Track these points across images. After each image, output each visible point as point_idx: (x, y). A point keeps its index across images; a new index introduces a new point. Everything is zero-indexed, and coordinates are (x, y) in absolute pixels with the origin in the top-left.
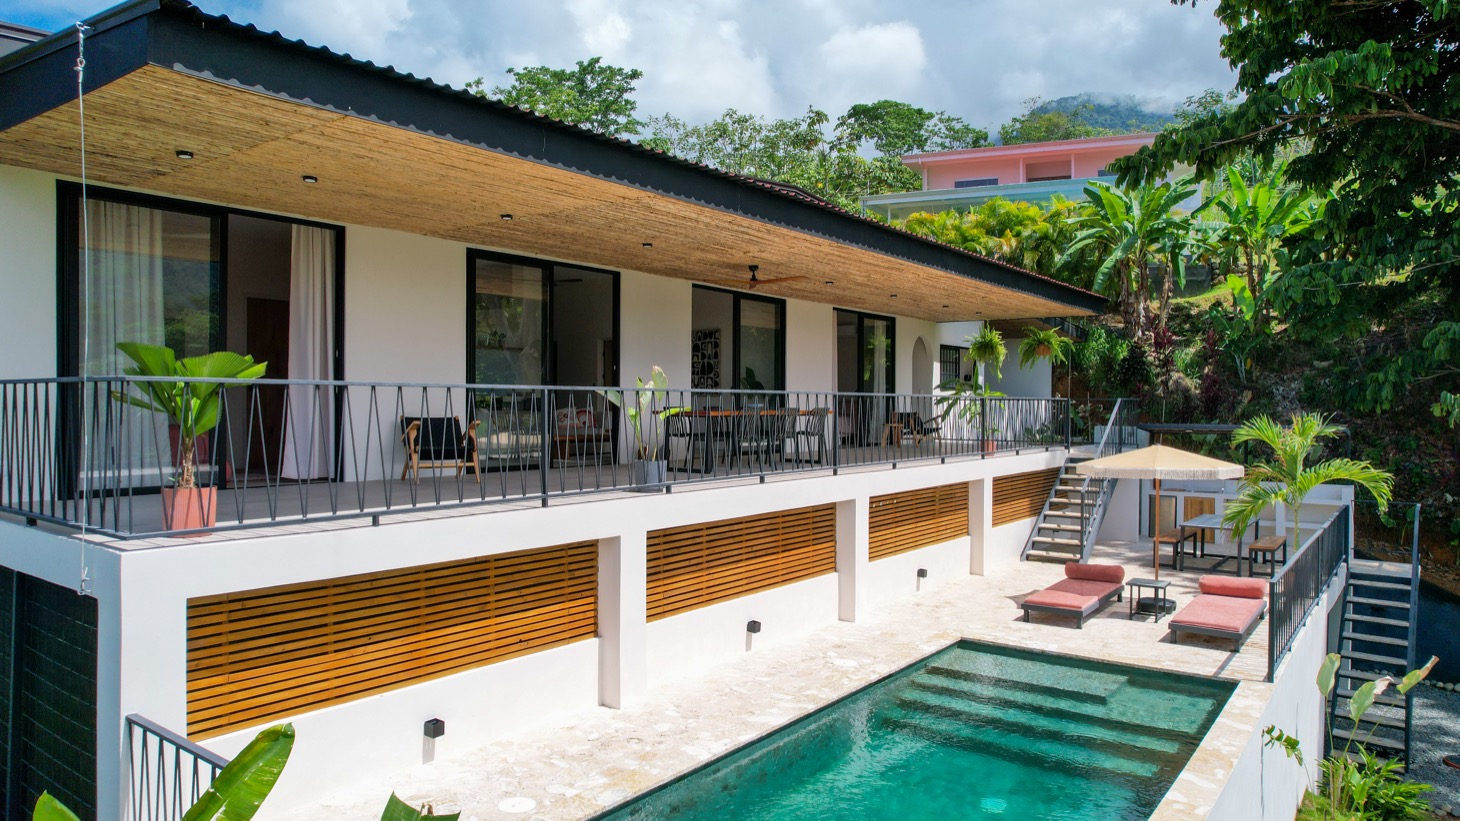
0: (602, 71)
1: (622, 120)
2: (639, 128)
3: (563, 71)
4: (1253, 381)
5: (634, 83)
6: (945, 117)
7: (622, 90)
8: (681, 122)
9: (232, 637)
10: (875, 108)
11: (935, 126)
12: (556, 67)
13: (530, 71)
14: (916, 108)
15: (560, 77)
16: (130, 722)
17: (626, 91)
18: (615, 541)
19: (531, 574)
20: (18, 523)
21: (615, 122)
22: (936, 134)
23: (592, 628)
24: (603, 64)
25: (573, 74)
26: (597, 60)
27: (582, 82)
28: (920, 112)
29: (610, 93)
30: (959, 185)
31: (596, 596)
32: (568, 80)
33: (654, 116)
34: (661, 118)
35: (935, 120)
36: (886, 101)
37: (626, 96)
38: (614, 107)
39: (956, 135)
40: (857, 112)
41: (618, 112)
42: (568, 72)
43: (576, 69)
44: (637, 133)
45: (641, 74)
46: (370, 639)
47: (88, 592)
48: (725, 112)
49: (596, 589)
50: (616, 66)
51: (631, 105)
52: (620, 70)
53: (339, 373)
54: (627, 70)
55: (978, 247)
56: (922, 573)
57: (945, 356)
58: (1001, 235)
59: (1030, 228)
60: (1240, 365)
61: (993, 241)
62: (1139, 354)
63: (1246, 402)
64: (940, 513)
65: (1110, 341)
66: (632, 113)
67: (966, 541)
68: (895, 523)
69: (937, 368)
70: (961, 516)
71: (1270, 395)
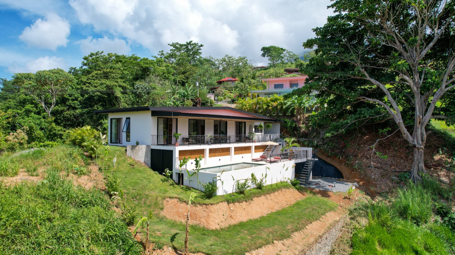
0: (193, 44)
3: (182, 44)
5: (201, 48)
7: (198, 50)
12: (180, 43)
13: (174, 44)
14: (281, 48)
15: (181, 46)
18: (206, 149)
19: (199, 152)
22: (286, 56)
23: (204, 157)
24: (193, 42)
26: (192, 42)
27: (187, 47)
29: (195, 50)
30: (275, 85)
32: (184, 46)
35: (286, 52)
36: (272, 46)
39: (291, 57)
40: (264, 49)
41: (197, 55)
42: (184, 44)
43: (186, 44)
45: (203, 46)
47: (172, 150)
48: (225, 55)
49: (205, 153)
50: (197, 43)
51: (200, 53)
54: (199, 44)
55: (270, 105)
56: (243, 157)
57: (256, 127)
58: (274, 102)
59: (280, 101)
60: (315, 128)
61: (273, 103)
62: (296, 125)
63: (315, 134)
64: (246, 150)
65: (292, 124)
66: (201, 55)
67: (250, 154)
68: (239, 151)
69: (254, 129)
70: (250, 151)
71: (320, 133)
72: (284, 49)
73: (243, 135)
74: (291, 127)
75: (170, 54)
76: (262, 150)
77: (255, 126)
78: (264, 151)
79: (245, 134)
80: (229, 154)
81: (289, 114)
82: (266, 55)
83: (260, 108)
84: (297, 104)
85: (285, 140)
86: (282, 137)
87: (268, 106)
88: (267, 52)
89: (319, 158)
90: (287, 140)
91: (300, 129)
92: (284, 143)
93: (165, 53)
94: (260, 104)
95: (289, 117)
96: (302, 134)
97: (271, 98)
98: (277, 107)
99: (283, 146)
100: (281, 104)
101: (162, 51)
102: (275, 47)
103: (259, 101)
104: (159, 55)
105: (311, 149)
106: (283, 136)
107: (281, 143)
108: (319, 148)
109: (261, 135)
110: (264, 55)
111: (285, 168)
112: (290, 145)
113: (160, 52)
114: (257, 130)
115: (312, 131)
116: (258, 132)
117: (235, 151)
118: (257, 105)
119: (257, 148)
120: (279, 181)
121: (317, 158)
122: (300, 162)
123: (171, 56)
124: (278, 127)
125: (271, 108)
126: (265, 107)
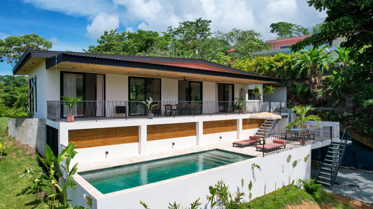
0: (202, 21)
1: (207, 33)
2: (211, 35)
3: (192, 22)
4: (341, 97)
5: (210, 24)
6: (297, 25)
8: (222, 32)
9: (76, 136)
10: (278, 24)
11: (294, 28)
12: (191, 21)
13: (185, 22)
14: (289, 23)
15: (192, 23)
16: (61, 145)
17: (208, 26)
19: (125, 131)
20: (52, 120)
21: (206, 33)
22: (294, 30)
23: (137, 141)
24: (202, 19)
25: (195, 22)
26: (201, 19)
27: (197, 24)
28: (290, 24)
29: (204, 26)
30: (281, 48)
31: (138, 136)
32: (194, 24)
33: (215, 31)
34: (216, 32)
35: (294, 27)
36: (280, 22)
37: (208, 27)
38: (205, 30)
39: (299, 30)
40: (272, 25)
41: (206, 31)
42: (194, 22)
43: (196, 21)
44: (210, 36)
45: (211, 21)
46: (97, 139)
47: (57, 129)
48: (233, 29)
49: (138, 134)
50: (206, 20)
51: (209, 29)
52: (207, 20)
53: (105, 100)
54: (208, 21)
55: (273, 65)
56: (221, 138)
57: (250, 92)
58: (279, 62)
59: (286, 60)
60: (337, 93)
61: (277, 63)
62: (309, 90)
63: (337, 102)
64: (227, 126)
65: (304, 87)
66: (210, 31)
67: (235, 132)
68: (213, 127)
69: (247, 95)
70: (234, 127)
71: (345, 100)
72: (292, 24)
73: (230, 102)
74: (302, 92)
75: (178, 29)
76: (257, 125)
77: (249, 90)
78: (259, 126)
79: (233, 99)
80: (195, 134)
81: (298, 77)
82: (275, 31)
83: (260, 71)
84: (311, 62)
85: (293, 110)
86: (289, 106)
87: (272, 67)
88: (275, 28)
89: (352, 140)
90: (298, 109)
91: (316, 95)
92: (292, 114)
93: (173, 28)
94: (261, 65)
95: (298, 80)
96: (318, 101)
97: (275, 57)
98: (282, 67)
99: (290, 120)
100: (289, 64)
101: (171, 27)
102: (283, 23)
103: (260, 61)
104: (168, 31)
105: (338, 123)
106: (291, 104)
107: (288, 114)
108: (346, 121)
109: (259, 102)
110: (272, 31)
111: (292, 161)
112: (303, 117)
113: (168, 28)
114: (252, 96)
115: (332, 97)
116: (254, 99)
117: (204, 128)
118: (257, 67)
119: (247, 123)
120: (281, 187)
121: (350, 140)
122: (320, 146)
123: (179, 31)
124: (283, 93)
125: (275, 69)
126: (267, 68)
